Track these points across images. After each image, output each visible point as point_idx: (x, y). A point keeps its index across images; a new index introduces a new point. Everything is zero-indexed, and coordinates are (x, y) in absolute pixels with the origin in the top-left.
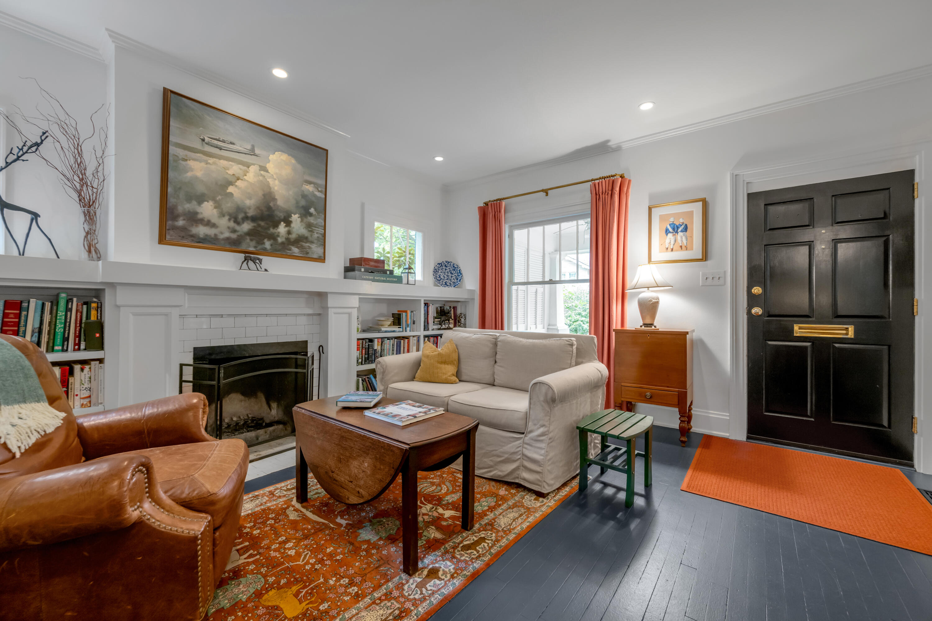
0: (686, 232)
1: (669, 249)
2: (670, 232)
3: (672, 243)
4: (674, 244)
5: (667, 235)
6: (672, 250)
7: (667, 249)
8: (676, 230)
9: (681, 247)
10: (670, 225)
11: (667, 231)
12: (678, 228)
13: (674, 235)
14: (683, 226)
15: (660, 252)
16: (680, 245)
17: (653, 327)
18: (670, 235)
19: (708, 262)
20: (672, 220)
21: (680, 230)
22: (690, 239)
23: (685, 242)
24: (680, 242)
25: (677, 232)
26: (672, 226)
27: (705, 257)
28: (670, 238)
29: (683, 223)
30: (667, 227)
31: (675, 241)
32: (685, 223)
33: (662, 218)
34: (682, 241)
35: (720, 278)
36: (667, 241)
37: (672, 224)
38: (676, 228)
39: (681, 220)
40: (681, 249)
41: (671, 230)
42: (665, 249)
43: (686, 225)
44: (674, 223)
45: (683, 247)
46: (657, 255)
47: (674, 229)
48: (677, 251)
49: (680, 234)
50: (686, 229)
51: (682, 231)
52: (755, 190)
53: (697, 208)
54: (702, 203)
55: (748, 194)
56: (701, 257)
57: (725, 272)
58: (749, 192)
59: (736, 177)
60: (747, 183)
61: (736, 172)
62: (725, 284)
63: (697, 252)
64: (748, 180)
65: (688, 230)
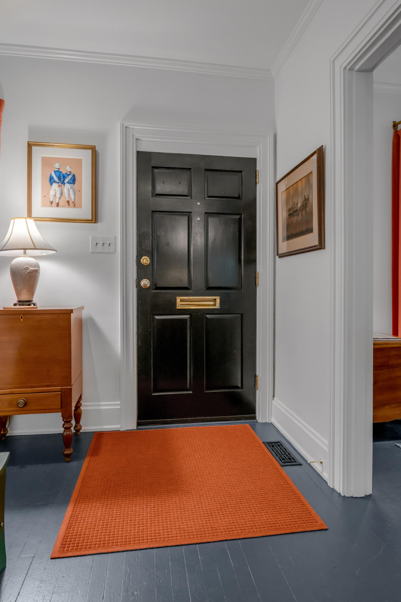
0: (74, 184)
1: (54, 204)
2: (55, 182)
3: (58, 196)
4: (60, 198)
5: (51, 184)
6: (58, 205)
7: (52, 202)
8: (62, 180)
9: (68, 202)
10: (55, 172)
11: (51, 181)
12: (64, 178)
13: (59, 186)
14: (70, 177)
15: (43, 205)
16: (67, 199)
17: (32, 306)
18: (55, 186)
19: (98, 225)
20: (57, 166)
21: (66, 180)
22: (78, 193)
23: (72, 196)
24: (67, 196)
25: (63, 183)
26: (58, 174)
27: (95, 218)
28: (55, 190)
29: (70, 172)
30: (51, 175)
31: (62, 194)
32: (73, 173)
33: (46, 162)
34: (69, 195)
35: (111, 245)
36: (52, 193)
37: (58, 171)
38: (62, 177)
39: (68, 169)
40: (67, 204)
41: (56, 179)
42: (49, 203)
43: (74, 176)
44: (60, 170)
45: (71, 203)
46: (38, 209)
47: (59, 178)
48: (63, 206)
49: (67, 186)
50: (73, 181)
51: (69, 183)
52: (144, 148)
53: (86, 156)
54: (91, 151)
55: (138, 153)
56: (90, 218)
57: (115, 238)
58: (138, 150)
59: (125, 130)
60: (137, 139)
61: (126, 124)
62: (115, 252)
63: (85, 211)
64: (137, 136)
65: (76, 182)
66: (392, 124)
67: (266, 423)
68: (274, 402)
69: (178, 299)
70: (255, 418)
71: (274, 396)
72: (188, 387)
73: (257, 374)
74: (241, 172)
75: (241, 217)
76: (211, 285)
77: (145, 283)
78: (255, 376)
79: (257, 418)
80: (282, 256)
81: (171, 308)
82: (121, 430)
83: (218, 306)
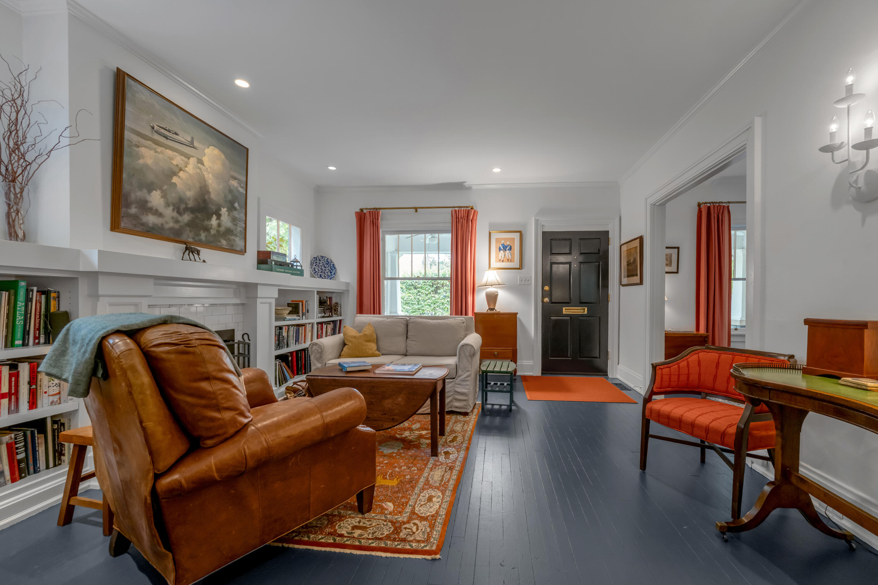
0: (511, 250)
1: (501, 261)
2: (502, 250)
3: (503, 257)
4: (504, 258)
5: (500, 251)
6: (503, 261)
7: (500, 260)
9: (508, 259)
10: (502, 245)
11: (500, 249)
12: (506, 247)
13: (504, 252)
14: (509, 247)
15: (496, 262)
17: (495, 311)
18: (502, 252)
19: (522, 270)
20: (503, 242)
21: (507, 249)
22: (513, 255)
23: (510, 256)
25: (506, 250)
26: (503, 246)
27: (521, 267)
28: (502, 254)
29: (509, 245)
30: (500, 246)
31: (505, 256)
32: (510, 245)
33: (498, 240)
34: (508, 256)
35: (529, 281)
36: (500, 255)
38: (505, 247)
39: (508, 243)
41: (502, 249)
43: (511, 246)
45: (509, 260)
46: (494, 264)
47: (504, 248)
48: (505, 262)
49: (508, 251)
50: (510, 249)
52: (546, 229)
53: (517, 236)
54: (519, 233)
55: (543, 232)
56: (519, 267)
57: (531, 277)
58: (543, 231)
59: (537, 221)
60: (542, 225)
61: (537, 218)
62: (531, 284)
63: (516, 264)
64: (543, 224)
65: (512, 249)
66: (697, 204)
67: (614, 378)
68: (619, 367)
69: (564, 309)
70: (607, 375)
71: (618, 364)
72: (569, 356)
73: (609, 350)
74: (600, 239)
75: (599, 264)
76: (583, 301)
77: (546, 300)
78: (608, 352)
79: (609, 375)
80: (624, 285)
81: (560, 313)
82: (534, 375)
83: (586, 312)
